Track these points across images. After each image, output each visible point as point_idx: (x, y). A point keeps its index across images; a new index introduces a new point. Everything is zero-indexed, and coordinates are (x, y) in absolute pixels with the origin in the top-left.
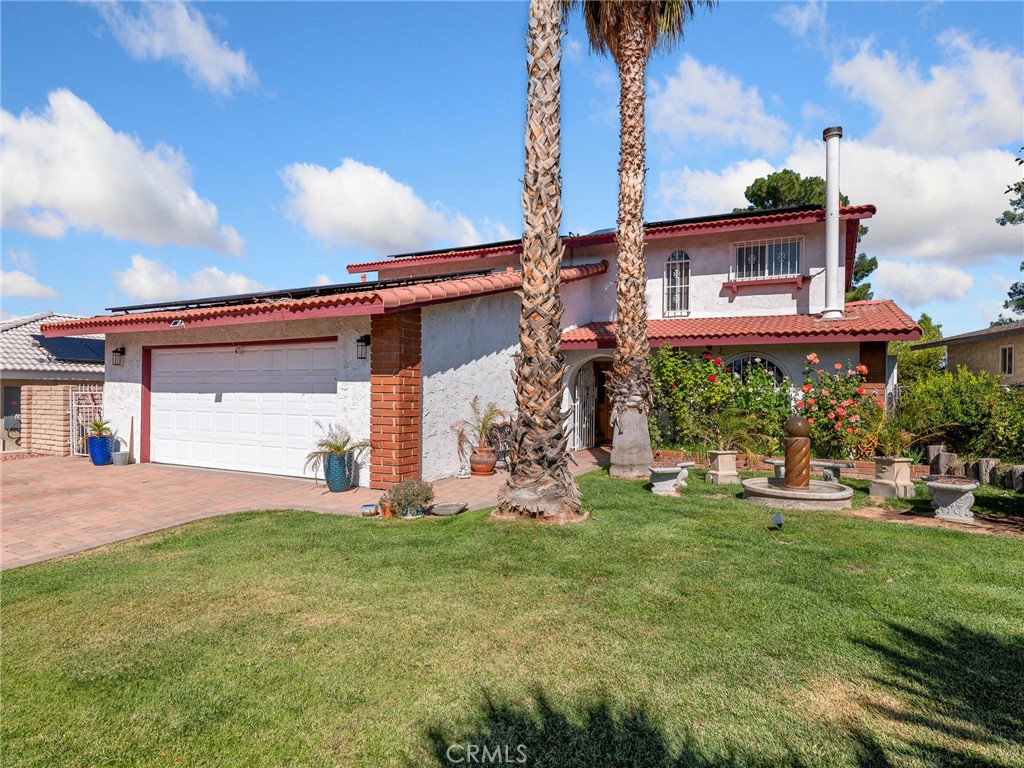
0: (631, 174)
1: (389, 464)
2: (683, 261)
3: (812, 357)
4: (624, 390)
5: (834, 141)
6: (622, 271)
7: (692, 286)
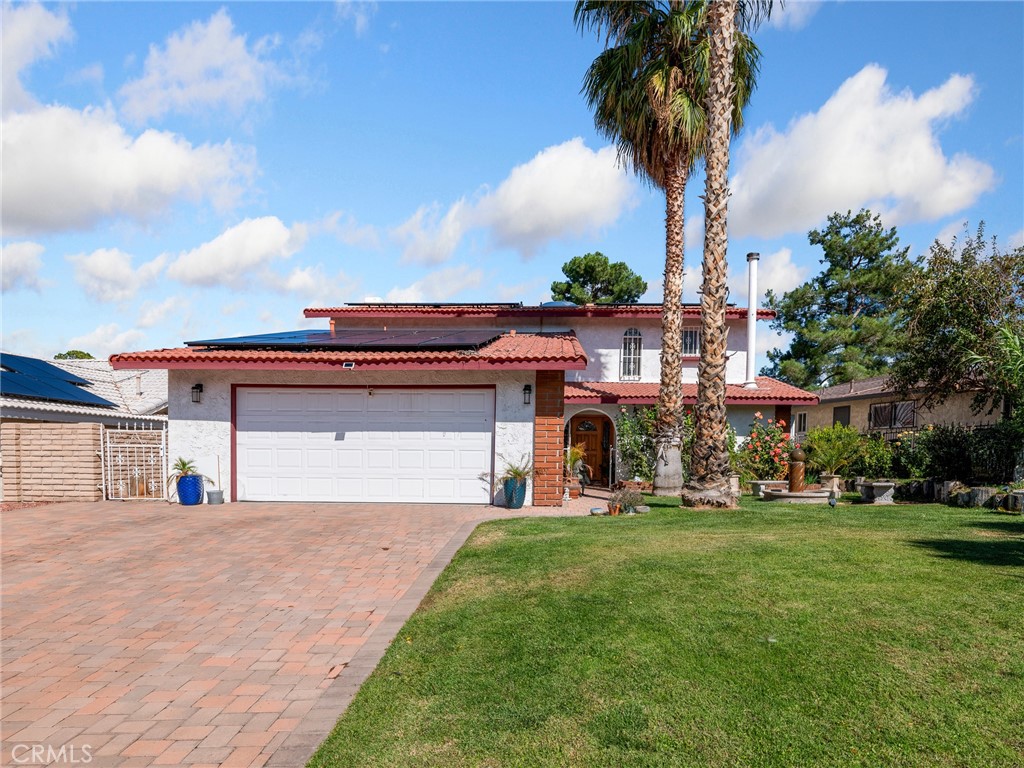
0: (677, 276)
1: (553, 486)
2: (638, 337)
3: (758, 414)
4: (670, 434)
5: (754, 263)
6: (668, 347)
7: (643, 357)
